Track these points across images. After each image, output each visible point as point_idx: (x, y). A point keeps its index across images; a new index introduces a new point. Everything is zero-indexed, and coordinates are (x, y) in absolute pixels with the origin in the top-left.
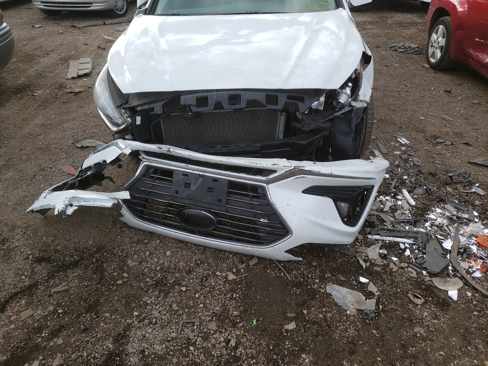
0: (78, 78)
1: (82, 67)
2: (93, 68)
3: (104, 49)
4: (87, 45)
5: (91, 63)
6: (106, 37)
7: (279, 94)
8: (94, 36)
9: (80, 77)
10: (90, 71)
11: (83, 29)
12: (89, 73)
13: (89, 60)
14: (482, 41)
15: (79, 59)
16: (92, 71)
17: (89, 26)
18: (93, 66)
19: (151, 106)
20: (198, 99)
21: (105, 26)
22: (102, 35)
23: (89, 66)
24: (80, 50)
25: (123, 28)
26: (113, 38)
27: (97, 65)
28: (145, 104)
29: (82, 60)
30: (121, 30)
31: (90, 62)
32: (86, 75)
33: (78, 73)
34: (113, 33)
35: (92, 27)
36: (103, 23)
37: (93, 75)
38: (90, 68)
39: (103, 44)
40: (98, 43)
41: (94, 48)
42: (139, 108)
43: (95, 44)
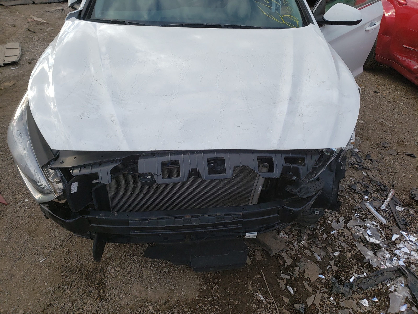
0: (4, 67)
1: (9, 53)
2: (22, 55)
3: (34, 32)
4: (15, 26)
5: (19, 49)
6: (36, 19)
7: (273, 156)
8: (23, 16)
9: (6, 65)
10: (19, 58)
11: (11, 7)
12: (17, 61)
13: (17, 45)
14: (410, 48)
15: (5, 43)
16: (21, 58)
17: (17, 5)
18: (22, 52)
19: (94, 170)
20: (164, 164)
21: (34, 5)
22: (31, 16)
23: (18, 52)
24: (7, 32)
25: (54, 9)
26: (44, 20)
27: (27, 51)
28: (85, 166)
29: (9, 45)
30: (53, 11)
31: (19, 47)
32: (13, 64)
33: (4, 61)
34: (43, 14)
35: (21, 6)
36: (33, 2)
37: (22, 63)
38: (18, 55)
39: (33, 26)
40: (27, 25)
41: (23, 31)
42: (76, 172)
43: (24, 26)
